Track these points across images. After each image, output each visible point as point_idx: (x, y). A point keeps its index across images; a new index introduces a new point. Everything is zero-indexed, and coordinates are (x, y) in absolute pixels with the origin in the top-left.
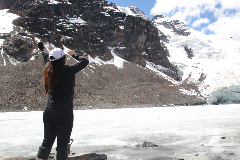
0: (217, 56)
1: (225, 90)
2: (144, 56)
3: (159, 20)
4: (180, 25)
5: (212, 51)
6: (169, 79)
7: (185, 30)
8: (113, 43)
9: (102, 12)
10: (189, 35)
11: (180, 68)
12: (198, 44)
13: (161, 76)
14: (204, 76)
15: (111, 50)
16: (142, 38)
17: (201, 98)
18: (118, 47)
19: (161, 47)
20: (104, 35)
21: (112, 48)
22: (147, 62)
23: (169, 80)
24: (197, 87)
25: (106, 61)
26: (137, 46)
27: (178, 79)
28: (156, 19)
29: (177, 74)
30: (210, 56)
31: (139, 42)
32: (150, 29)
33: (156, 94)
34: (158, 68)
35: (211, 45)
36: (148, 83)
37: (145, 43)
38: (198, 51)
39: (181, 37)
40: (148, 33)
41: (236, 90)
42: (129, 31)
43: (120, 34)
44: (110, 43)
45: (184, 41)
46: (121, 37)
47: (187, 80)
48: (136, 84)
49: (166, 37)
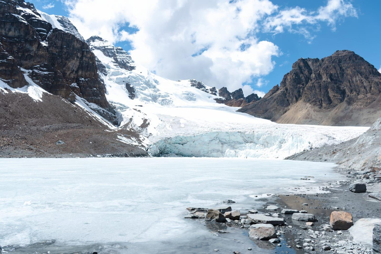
0: (163, 100)
1: (169, 141)
2: (74, 88)
3: (97, 43)
4: (124, 55)
5: (157, 93)
6: (105, 122)
7: (128, 63)
8: (29, 63)
9: (15, 14)
10: (133, 70)
11: (119, 110)
12: (142, 83)
13: (95, 118)
14: (147, 123)
15: (24, 72)
16: (73, 64)
17: (142, 148)
18: (36, 71)
19: (97, 80)
20: (15, 49)
21: (27, 71)
22: (78, 97)
23: (105, 124)
24: (138, 135)
25: (15, 87)
26: (64, 74)
27: (116, 124)
28: (94, 41)
29: (115, 117)
30: (155, 99)
31: (69, 68)
32: (85, 53)
33: (88, 140)
34: (92, 107)
35: (158, 87)
36: (77, 125)
37: (77, 72)
38: (142, 91)
39: (123, 70)
40: (81, 58)
41: (180, 142)
42: (55, 51)
43: (41, 52)
44: (24, 62)
45: (127, 76)
46: (41, 56)
47: (126, 125)
48: (61, 125)
49: (104, 67)
